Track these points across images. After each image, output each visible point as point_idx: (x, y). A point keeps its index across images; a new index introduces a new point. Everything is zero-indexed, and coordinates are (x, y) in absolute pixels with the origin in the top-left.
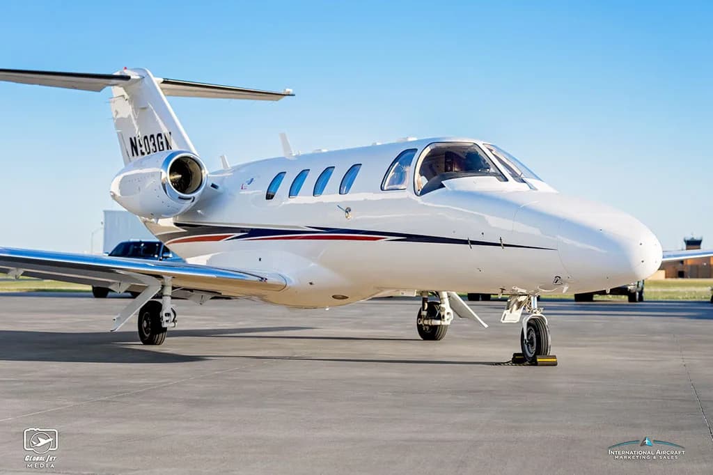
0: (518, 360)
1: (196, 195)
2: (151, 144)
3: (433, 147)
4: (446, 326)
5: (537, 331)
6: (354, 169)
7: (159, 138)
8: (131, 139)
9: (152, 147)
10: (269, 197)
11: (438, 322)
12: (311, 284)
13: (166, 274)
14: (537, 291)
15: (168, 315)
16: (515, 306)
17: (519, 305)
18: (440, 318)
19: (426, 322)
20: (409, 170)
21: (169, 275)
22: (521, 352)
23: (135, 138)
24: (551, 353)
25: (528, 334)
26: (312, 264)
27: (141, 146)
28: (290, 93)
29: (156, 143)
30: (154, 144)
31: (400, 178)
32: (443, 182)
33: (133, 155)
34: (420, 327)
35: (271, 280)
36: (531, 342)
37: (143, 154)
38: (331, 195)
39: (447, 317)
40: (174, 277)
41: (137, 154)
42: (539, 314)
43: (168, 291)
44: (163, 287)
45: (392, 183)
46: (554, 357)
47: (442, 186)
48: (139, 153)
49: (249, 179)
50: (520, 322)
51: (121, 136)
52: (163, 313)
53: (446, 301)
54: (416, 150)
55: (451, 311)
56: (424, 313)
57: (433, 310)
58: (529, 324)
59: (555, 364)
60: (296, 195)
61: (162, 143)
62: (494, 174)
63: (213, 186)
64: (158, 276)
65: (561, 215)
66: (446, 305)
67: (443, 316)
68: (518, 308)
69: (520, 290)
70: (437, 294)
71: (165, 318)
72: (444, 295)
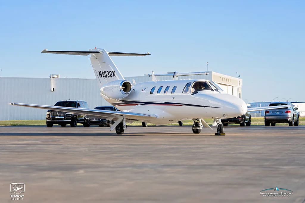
0: (216, 134)
1: (129, 93)
2: (107, 74)
3: (195, 82)
4: (201, 129)
5: (221, 127)
6: (175, 87)
7: (110, 72)
8: (99, 72)
9: (107, 75)
10: (151, 93)
11: (198, 128)
12: (164, 117)
13: (124, 115)
14: (221, 118)
15: (125, 126)
16: (216, 122)
17: (217, 121)
18: (199, 127)
19: (195, 128)
20: (190, 88)
21: (125, 115)
22: (217, 132)
23: (101, 72)
24: (224, 132)
25: (219, 128)
26: (163, 112)
27: (103, 74)
28: (149, 54)
29: (109, 74)
30: (108, 74)
31: (187, 90)
32: (198, 92)
33: (100, 77)
34: (193, 130)
35: (152, 116)
36: (219, 130)
37: (104, 77)
38: (169, 93)
39: (201, 126)
40: (126, 115)
41: (102, 77)
42: (221, 123)
43: (125, 120)
44: (123, 118)
45: (185, 91)
46: (225, 133)
47: (198, 93)
48: (102, 76)
49: (145, 88)
50: (217, 126)
51: (95, 71)
52: (124, 126)
53: (201, 122)
54: (191, 83)
55: (202, 125)
56: (194, 126)
57: (197, 125)
58: (219, 126)
59: (225, 135)
60: (159, 93)
61: (111, 74)
62: (211, 90)
63: (134, 90)
64: (122, 115)
65: (224, 100)
66: (201, 123)
67: (200, 126)
68: (217, 122)
69: (217, 118)
70: (198, 120)
71: (124, 127)
72: (200, 120)
